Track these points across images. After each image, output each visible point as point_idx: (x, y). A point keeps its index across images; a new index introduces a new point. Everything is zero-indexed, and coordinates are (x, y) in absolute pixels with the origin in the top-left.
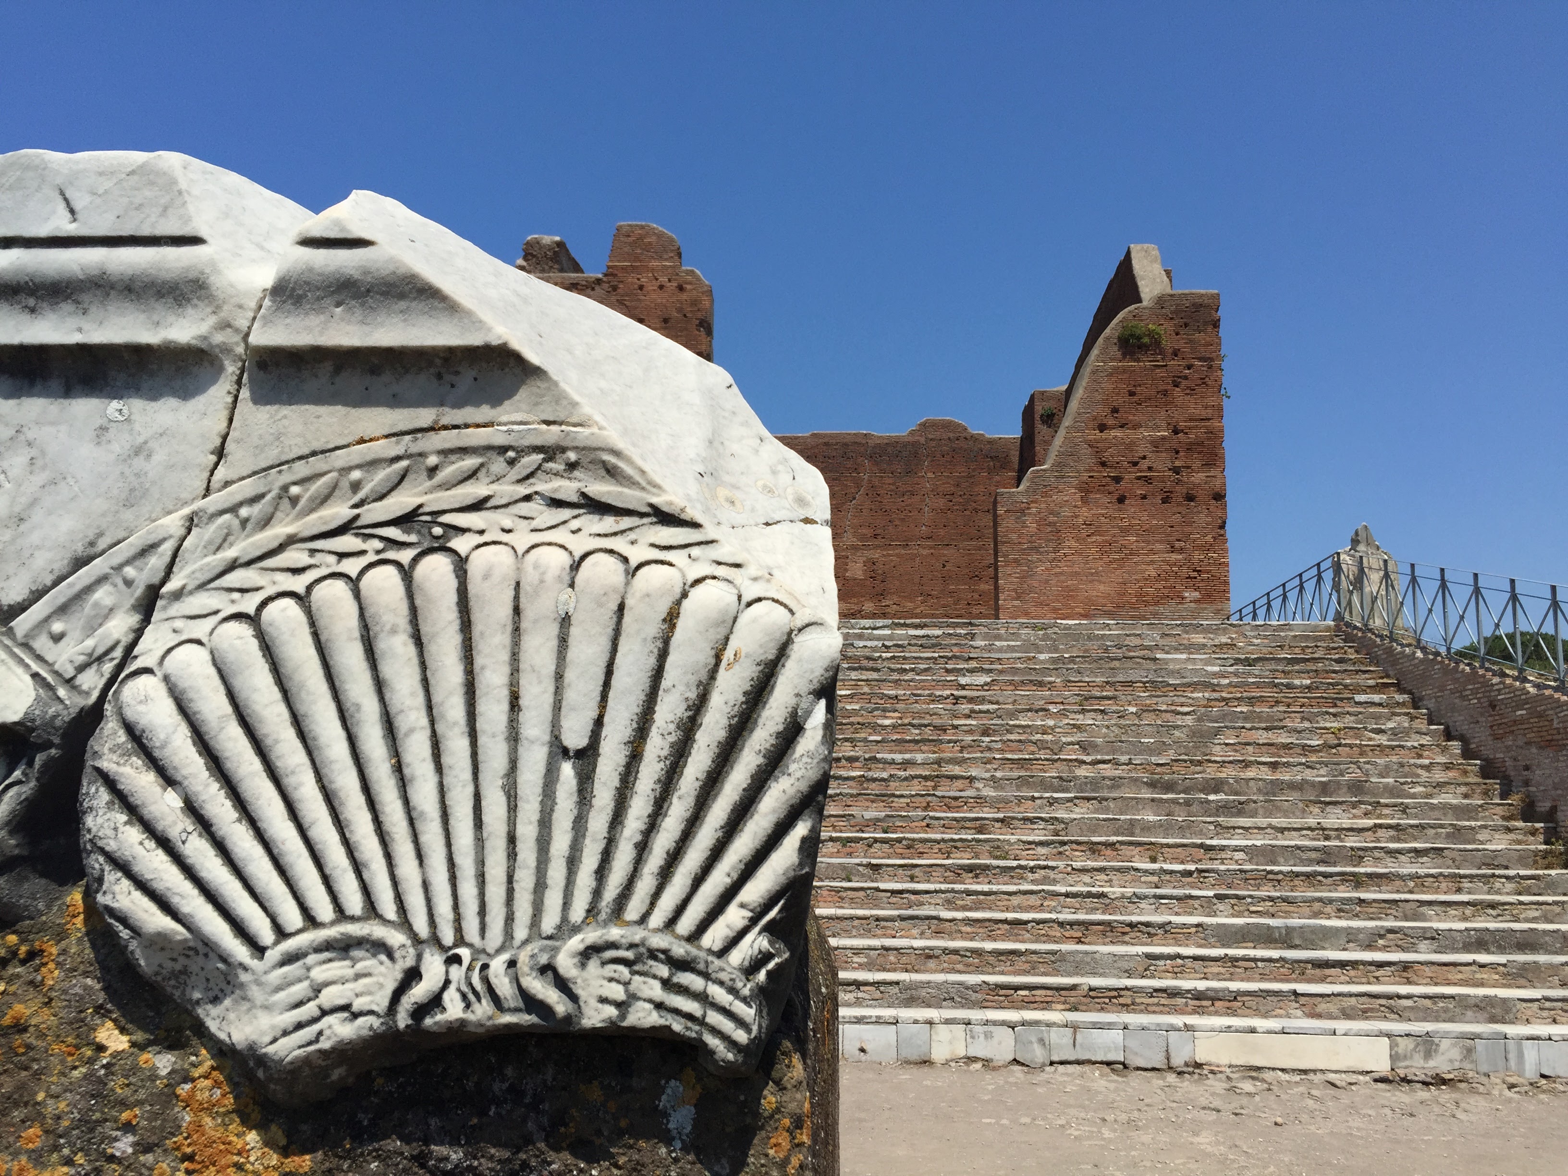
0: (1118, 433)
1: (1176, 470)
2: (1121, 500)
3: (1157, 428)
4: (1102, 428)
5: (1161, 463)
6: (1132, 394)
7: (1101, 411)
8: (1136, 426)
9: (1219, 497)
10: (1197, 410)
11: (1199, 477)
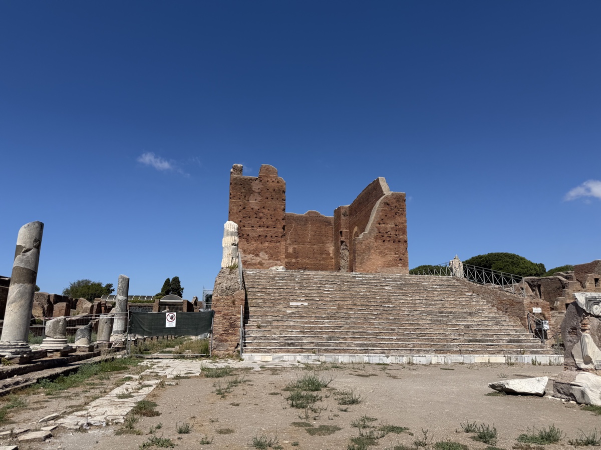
0: (383, 225)
1: (396, 235)
2: (384, 241)
3: (391, 224)
4: (379, 224)
5: (393, 233)
6: (386, 216)
7: (379, 219)
8: (387, 224)
9: (406, 242)
10: (401, 221)
11: (401, 237)
